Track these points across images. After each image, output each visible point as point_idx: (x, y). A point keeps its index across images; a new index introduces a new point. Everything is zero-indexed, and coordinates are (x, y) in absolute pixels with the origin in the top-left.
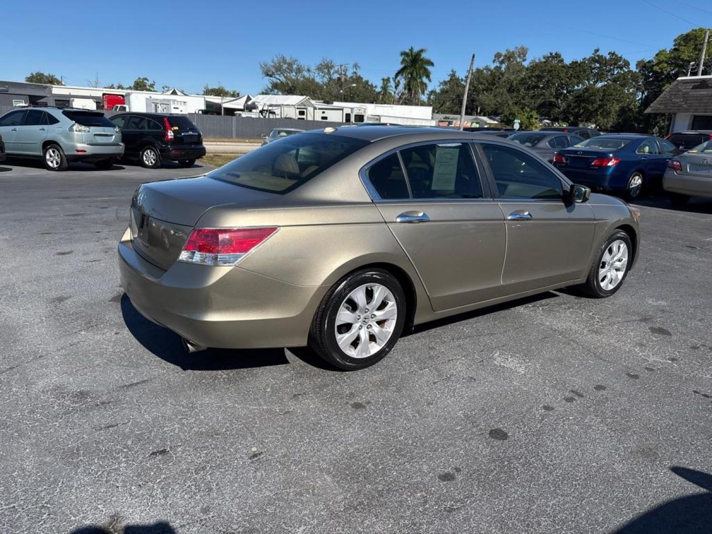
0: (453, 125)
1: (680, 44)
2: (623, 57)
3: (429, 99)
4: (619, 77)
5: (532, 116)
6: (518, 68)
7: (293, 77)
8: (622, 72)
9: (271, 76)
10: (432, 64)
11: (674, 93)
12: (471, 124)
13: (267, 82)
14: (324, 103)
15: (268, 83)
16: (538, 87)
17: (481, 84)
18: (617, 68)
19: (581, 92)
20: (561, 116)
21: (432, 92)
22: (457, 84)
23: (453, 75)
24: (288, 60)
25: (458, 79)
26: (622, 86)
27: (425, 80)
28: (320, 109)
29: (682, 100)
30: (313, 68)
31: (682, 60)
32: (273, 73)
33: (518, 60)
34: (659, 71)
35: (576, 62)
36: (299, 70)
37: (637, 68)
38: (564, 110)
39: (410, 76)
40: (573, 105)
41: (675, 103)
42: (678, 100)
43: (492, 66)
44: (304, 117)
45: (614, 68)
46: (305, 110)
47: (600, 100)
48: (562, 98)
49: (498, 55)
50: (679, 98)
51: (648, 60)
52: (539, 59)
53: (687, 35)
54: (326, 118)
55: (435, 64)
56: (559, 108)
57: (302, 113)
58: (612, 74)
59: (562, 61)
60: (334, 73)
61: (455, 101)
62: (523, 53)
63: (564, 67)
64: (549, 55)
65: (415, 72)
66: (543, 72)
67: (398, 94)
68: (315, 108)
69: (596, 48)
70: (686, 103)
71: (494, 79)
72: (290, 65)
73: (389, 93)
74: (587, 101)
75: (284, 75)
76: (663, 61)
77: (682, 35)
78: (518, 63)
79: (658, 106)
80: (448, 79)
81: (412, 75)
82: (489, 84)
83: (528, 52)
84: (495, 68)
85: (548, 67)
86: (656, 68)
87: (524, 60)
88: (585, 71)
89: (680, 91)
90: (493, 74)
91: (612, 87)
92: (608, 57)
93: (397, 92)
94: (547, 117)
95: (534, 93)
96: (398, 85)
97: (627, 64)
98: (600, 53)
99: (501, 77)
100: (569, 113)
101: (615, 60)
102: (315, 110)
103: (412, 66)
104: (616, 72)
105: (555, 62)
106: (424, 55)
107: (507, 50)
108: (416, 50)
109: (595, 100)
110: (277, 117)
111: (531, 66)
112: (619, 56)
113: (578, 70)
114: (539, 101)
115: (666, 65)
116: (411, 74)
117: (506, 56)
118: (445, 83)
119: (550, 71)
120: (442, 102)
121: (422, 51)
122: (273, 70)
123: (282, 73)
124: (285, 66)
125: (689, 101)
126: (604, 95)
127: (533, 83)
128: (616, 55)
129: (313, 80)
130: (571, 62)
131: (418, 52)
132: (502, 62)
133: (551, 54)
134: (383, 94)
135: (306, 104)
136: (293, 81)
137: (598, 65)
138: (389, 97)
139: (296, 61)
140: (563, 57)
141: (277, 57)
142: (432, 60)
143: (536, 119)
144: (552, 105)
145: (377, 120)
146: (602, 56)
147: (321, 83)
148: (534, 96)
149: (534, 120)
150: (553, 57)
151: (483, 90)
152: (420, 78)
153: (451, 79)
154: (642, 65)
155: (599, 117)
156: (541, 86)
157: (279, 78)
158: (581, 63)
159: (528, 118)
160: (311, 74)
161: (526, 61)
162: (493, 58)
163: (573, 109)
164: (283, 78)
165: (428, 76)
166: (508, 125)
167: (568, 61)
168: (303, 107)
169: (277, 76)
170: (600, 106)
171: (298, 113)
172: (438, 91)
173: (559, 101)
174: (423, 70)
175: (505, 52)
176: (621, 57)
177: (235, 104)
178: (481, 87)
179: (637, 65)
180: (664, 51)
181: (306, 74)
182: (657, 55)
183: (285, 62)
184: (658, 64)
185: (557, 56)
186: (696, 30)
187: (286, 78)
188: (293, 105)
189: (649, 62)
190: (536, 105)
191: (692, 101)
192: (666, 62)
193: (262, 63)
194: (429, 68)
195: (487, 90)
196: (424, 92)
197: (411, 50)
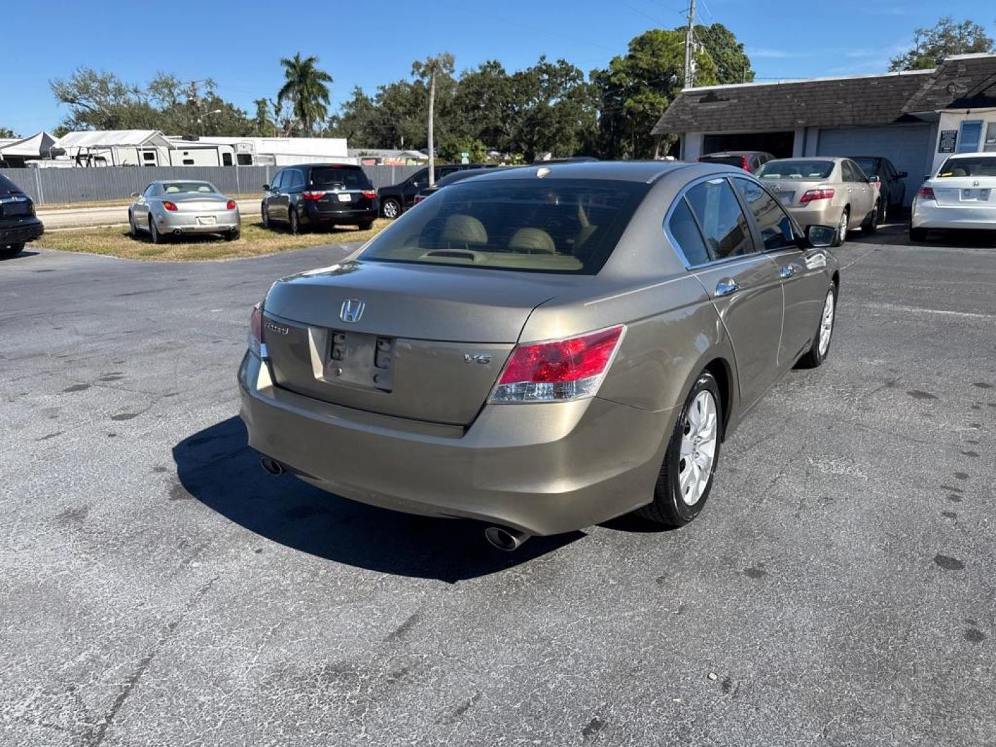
0: (382, 164)
1: (635, 50)
2: (575, 66)
3: (331, 127)
4: (574, 92)
5: (477, 148)
6: (446, 83)
7: (111, 103)
8: (576, 85)
9: (72, 101)
10: (330, 79)
11: (680, 108)
12: (407, 161)
13: (67, 111)
14: (183, 139)
15: (69, 112)
16: (478, 107)
17: (401, 104)
18: (570, 80)
19: (532, 112)
20: (513, 145)
21: (334, 118)
22: (366, 106)
23: (359, 94)
24: (99, 77)
25: (367, 99)
26: (578, 102)
27: (321, 101)
28: (180, 148)
29: (690, 116)
30: (143, 87)
31: (641, 69)
32: (75, 97)
33: (445, 71)
34: (618, 83)
35: (521, 73)
36: (119, 92)
37: (591, 80)
38: (515, 137)
39: (299, 96)
40: (525, 130)
41: (683, 121)
42: (686, 117)
43: (411, 81)
44: (154, 162)
45: (566, 80)
46: (154, 152)
47: (557, 122)
48: (509, 121)
49: (417, 65)
50: (686, 114)
51: (602, 70)
52: (472, 70)
53: (642, 38)
54: (191, 162)
55: (333, 78)
56: (508, 135)
57: (149, 156)
58: (565, 89)
59: (503, 72)
60: (179, 95)
61: (368, 130)
62: (449, 62)
63: (507, 79)
64: (486, 64)
65: (305, 90)
66: (482, 87)
67: (281, 122)
68: (171, 148)
69: (542, 55)
70: (696, 121)
71: (416, 98)
72: (103, 83)
73: (268, 121)
74: (542, 123)
75: (95, 99)
76: (620, 71)
77: (636, 38)
78: (445, 76)
79: (665, 125)
80: (352, 99)
81: (302, 95)
82: (411, 105)
83: (456, 61)
84: (415, 83)
85: (487, 81)
86: (613, 79)
87: (452, 72)
88: (533, 85)
89: (687, 105)
90: (414, 91)
91: (569, 105)
92: (557, 66)
93: (279, 119)
94: (494, 148)
95: (474, 116)
96: (280, 110)
97: (580, 75)
98: (547, 61)
99: (426, 94)
100: (522, 140)
101: (566, 71)
102: (171, 151)
103: (300, 82)
104: (568, 86)
105: (494, 74)
106: (317, 67)
107: (428, 58)
108: (303, 60)
109: (551, 122)
110: (110, 164)
111: (466, 79)
112: (570, 65)
113: (525, 82)
114: (481, 127)
115: (624, 75)
116: (301, 92)
117: (427, 66)
118: (349, 105)
119: (491, 86)
120: (350, 133)
121: (311, 60)
122: (75, 91)
123: (90, 96)
124: (95, 85)
125: (699, 118)
126: (560, 116)
127: (473, 103)
128: (567, 64)
129: (146, 105)
130: (514, 74)
131: (306, 63)
132: (423, 75)
133: (489, 63)
134: (259, 123)
135: (154, 142)
136: (112, 109)
137: (546, 77)
138: (269, 127)
139: (112, 77)
140: (503, 67)
141: (79, 71)
142: (329, 73)
143: (483, 150)
144: (498, 131)
145: (271, 160)
146: (550, 65)
147: (160, 110)
148: (475, 120)
149: (480, 153)
150: (492, 67)
151: (405, 114)
152: (315, 98)
153: (357, 99)
154: (596, 75)
155: (558, 144)
156: (482, 105)
157: (87, 104)
158: (527, 74)
159: (473, 150)
160: (141, 96)
161: (456, 72)
162: (411, 69)
163: (526, 136)
164: (94, 104)
165: (325, 96)
166: (449, 160)
167: (510, 73)
168: (153, 147)
169: (84, 102)
170: (558, 130)
171: (142, 157)
172: (342, 116)
173: (507, 125)
174: (317, 86)
175: (426, 61)
176: (572, 66)
177: (21, 149)
178: (401, 109)
179: (591, 76)
180: (618, 58)
181: (133, 98)
182: (612, 63)
183: (93, 78)
184: (615, 74)
185: (496, 65)
186: (650, 33)
187: (99, 103)
188: (134, 145)
189: (603, 72)
190: (478, 132)
191: (703, 118)
192: (624, 71)
193: (53, 81)
194: (326, 84)
195: (409, 113)
196: (323, 118)
197: (297, 58)
